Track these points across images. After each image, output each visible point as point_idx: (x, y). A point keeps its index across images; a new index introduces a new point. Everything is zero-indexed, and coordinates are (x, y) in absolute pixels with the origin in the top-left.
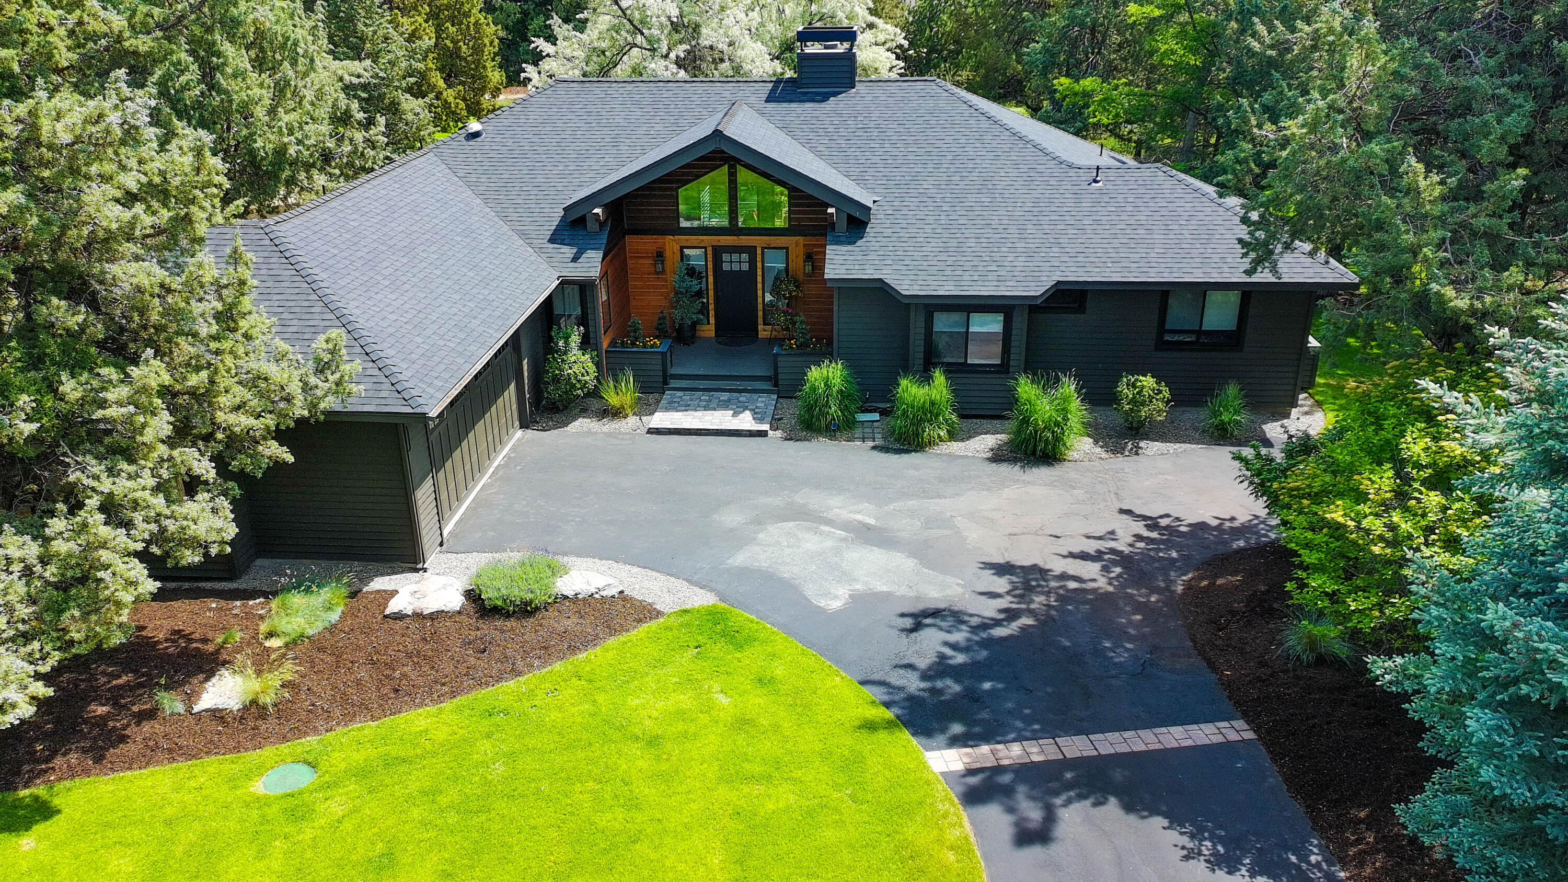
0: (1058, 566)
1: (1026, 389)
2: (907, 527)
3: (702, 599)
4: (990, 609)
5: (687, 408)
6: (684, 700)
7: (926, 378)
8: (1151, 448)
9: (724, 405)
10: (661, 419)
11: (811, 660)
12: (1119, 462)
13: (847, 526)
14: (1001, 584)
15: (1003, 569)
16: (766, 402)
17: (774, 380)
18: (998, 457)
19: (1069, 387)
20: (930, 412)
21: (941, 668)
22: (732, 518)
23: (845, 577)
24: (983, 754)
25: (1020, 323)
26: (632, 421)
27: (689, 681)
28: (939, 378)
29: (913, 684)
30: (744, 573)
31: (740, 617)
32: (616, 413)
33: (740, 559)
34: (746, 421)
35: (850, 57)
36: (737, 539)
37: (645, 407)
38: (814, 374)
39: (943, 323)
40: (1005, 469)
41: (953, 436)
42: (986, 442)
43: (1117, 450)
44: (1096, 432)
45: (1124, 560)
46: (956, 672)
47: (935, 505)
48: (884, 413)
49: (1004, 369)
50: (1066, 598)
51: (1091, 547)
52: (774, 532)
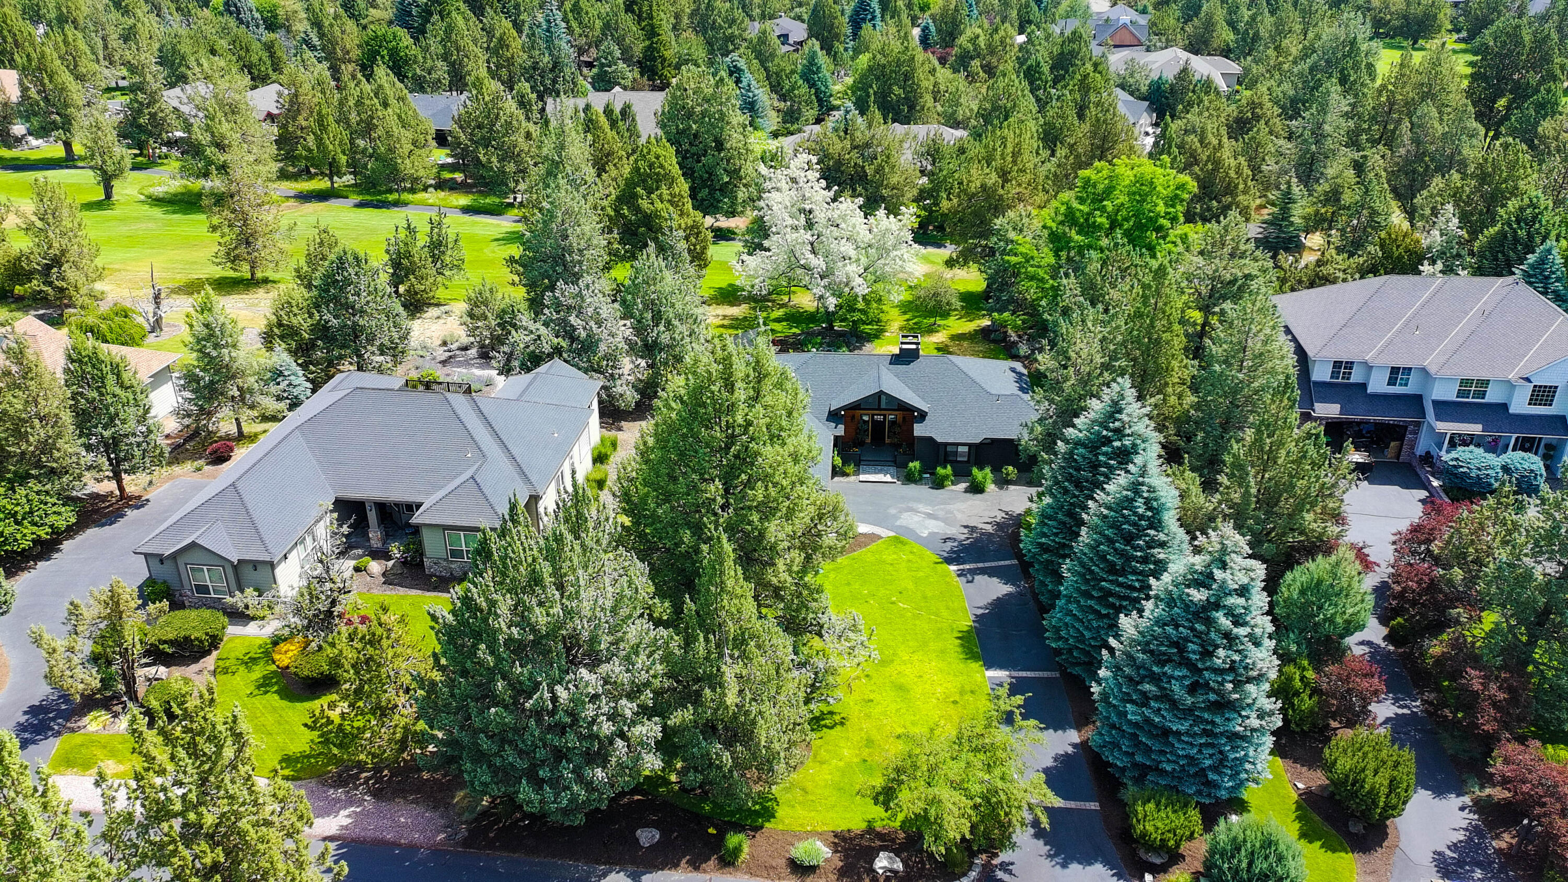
0: (980, 526)
1: (975, 471)
2: (941, 514)
3: (892, 534)
4: (963, 537)
5: (869, 473)
6: (895, 556)
7: (945, 467)
8: (1012, 487)
9: (880, 472)
10: (863, 477)
11: (921, 547)
12: (1002, 492)
13: (925, 513)
14: (966, 531)
15: (966, 527)
16: (893, 470)
17: (895, 462)
18: (967, 491)
19: (988, 470)
20: (946, 477)
21: (952, 551)
22: (893, 511)
23: (926, 528)
24: (961, 567)
25: (973, 451)
26: (852, 478)
27: (895, 553)
28: (949, 467)
29: (946, 555)
30: (901, 527)
31: (902, 538)
32: (847, 475)
33: (898, 523)
34: (888, 478)
35: (917, 349)
36: (897, 518)
37: (857, 473)
38: (911, 465)
39: (949, 449)
40: (968, 495)
41: (953, 484)
42: (963, 486)
43: (1001, 488)
44: (995, 482)
45: (998, 524)
46: (955, 552)
47: (948, 507)
48: (931, 474)
49: (968, 462)
50: (982, 534)
51: (990, 520)
52: (906, 515)
